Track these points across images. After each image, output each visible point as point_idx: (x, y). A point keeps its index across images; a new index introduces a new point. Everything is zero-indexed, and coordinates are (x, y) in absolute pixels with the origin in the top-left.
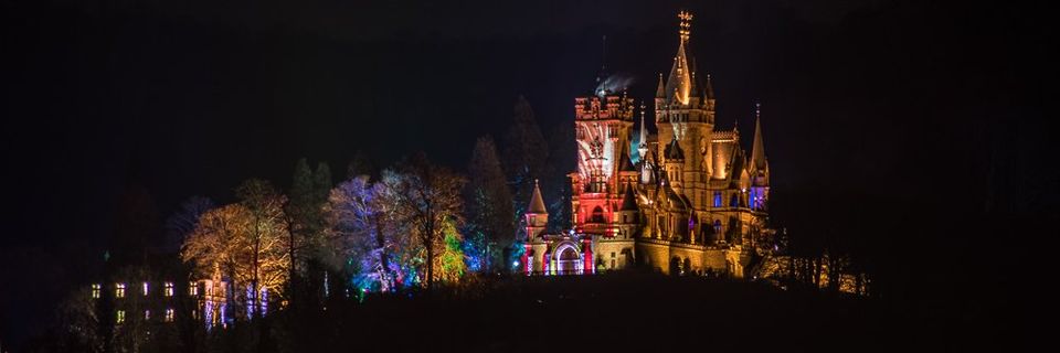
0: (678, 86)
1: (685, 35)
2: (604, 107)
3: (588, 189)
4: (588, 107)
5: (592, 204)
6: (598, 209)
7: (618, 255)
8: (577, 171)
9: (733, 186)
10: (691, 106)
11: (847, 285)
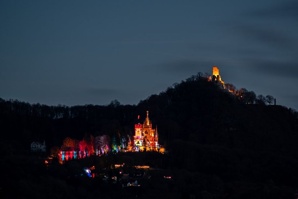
0: (147, 122)
1: (148, 115)
2: (140, 126)
3: (137, 138)
4: (137, 126)
5: (138, 141)
6: (138, 142)
7: (143, 149)
8: (135, 136)
9: (155, 138)
10: (149, 125)
11: (162, 150)
